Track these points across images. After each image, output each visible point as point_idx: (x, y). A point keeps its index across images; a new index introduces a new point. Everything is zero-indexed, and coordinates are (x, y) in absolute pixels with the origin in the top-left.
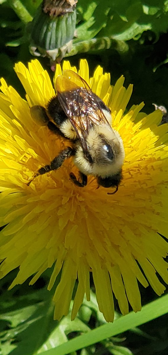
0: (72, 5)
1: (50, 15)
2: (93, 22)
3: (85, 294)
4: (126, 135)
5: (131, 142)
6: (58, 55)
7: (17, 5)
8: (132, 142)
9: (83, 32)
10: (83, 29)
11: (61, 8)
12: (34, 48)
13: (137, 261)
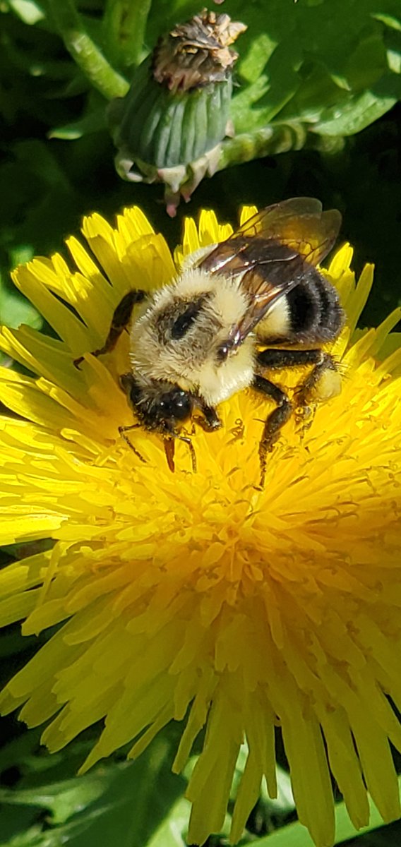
0: (224, 66)
1: (171, 87)
2: (266, 89)
3: (264, 780)
4: (360, 389)
5: (373, 405)
6: (186, 179)
7: (80, 45)
8: (375, 406)
9: (239, 113)
10: (241, 106)
11: (196, 72)
12: (129, 164)
13: (388, 697)
